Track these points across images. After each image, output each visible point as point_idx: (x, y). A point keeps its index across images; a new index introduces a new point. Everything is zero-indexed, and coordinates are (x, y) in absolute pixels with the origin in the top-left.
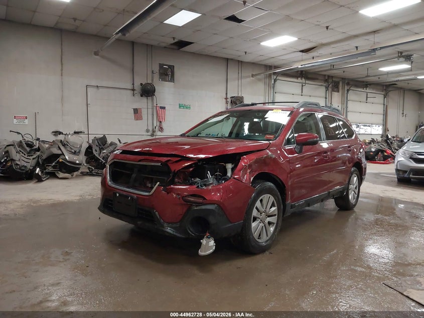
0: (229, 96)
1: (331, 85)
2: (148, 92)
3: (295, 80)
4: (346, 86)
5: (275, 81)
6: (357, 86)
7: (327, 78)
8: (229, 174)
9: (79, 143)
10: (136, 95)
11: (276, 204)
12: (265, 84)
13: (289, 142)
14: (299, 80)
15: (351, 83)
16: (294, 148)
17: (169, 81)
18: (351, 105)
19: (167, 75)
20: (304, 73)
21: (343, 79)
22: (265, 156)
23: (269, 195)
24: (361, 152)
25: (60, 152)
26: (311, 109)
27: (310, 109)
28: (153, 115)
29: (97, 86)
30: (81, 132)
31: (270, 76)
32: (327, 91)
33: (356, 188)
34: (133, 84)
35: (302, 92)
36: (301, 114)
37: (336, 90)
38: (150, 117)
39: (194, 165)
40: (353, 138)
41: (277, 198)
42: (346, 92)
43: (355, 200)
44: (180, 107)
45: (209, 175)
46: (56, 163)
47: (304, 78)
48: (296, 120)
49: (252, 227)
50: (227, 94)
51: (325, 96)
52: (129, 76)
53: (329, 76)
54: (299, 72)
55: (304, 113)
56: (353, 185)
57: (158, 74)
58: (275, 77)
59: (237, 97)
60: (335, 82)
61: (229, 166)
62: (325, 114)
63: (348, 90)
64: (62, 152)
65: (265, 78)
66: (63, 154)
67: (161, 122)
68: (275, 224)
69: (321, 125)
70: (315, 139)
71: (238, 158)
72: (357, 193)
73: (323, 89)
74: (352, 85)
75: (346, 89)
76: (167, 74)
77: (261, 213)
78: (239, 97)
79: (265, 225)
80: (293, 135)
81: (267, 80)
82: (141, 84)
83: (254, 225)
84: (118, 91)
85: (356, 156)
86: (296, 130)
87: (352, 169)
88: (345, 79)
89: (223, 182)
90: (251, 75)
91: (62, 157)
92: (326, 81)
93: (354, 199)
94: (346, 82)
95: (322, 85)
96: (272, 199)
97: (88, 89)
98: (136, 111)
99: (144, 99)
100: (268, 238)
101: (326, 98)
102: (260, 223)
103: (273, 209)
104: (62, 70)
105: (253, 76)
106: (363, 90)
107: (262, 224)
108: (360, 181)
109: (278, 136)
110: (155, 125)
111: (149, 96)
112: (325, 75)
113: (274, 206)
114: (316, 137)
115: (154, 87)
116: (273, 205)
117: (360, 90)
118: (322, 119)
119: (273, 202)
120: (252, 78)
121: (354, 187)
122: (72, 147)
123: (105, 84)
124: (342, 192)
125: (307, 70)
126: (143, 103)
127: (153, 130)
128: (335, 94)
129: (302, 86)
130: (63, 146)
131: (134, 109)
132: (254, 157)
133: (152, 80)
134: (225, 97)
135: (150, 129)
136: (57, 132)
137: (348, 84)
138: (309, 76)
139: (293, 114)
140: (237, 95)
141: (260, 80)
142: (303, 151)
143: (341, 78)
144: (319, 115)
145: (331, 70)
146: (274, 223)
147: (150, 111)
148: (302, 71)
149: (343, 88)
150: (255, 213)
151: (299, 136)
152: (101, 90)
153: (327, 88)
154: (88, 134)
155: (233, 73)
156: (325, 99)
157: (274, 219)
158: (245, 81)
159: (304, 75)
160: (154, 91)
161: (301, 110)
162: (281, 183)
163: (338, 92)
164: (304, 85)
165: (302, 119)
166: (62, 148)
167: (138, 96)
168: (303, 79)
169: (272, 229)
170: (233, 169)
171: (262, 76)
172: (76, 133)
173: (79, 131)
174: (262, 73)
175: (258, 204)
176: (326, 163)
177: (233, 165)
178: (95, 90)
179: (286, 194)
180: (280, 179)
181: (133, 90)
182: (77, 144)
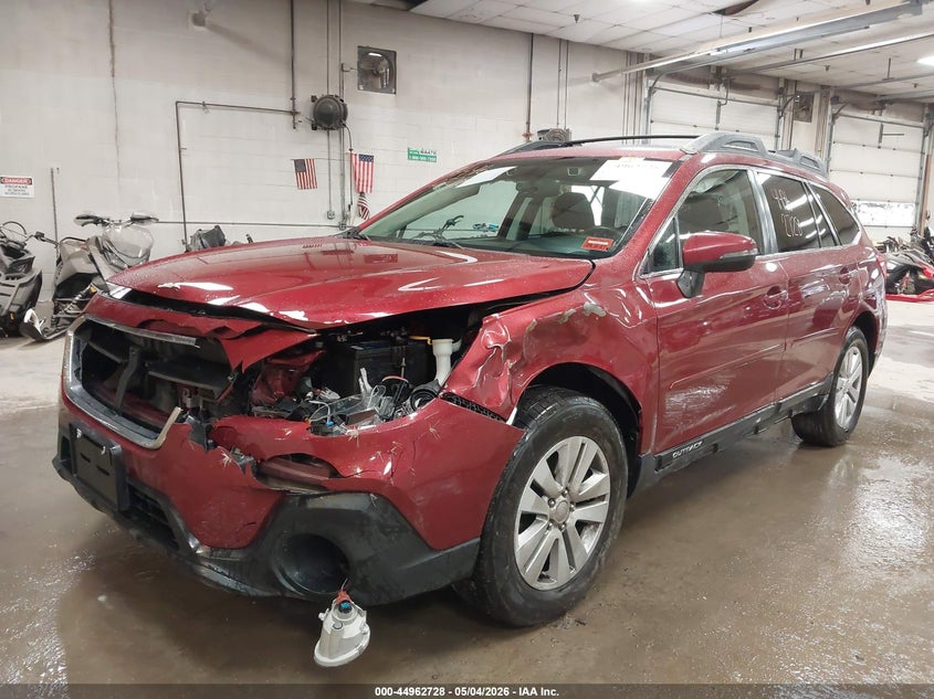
0: (534, 129)
1: (791, 104)
2: (329, 117)
3: (702, 90)
4: (830, 107)
5: (652, 90)
6: (857, 106)
7: (781, 85)
8: (442, 375)
9: (143, 246)
10: (299, 127)
11: (605, 465)
12: (626, 98)
13: (659, 259)
14: (712, 90)
15: (843, 97)
16: (677, 281)
17: (383, 90)
18: (839, 155)
19: (377, 75)
20: (724, 71)
21: (824, 88)
22: (572, 311)
23: (581, 439)
24: (873, 281)
25: (91, 269)
26: (739, 158)
27: (733, 156)
28: (343, 175)
29: (204, 104)
30: (149, 218)
31: (638, 78)
32: (780, 118)
33: (854, 385)
34: (293, 99)
35: (718, 121)
36: (705, 172)
37: (803, 114)
38: (336, 181)
39: (320, 344)
40: (856, 242)
41: (608, 446)
42: (829, 121)
43: (850, 417)
44: (411, 154)
45: (364, 383)
46: (83, 297)
47: (725, 85)
48: (689, 189)
49: (517, 550)
50: (528, 123)
51: (774, 131)
52: (282, 77)
53: (787, 81)
54: (713, 71)
55: (714, 168)
56: (848, 377)
57: (355, 72)
58: (651, 82)
59: (554, 131)
60: (803, 95)
61: (444, 348)
62: (776, 171)
63: (834, 117)
64: (98, 269)
65: (627, 84)
66: (99, 274)
67: (362, 194)
68: (601, 527)
69: (764, 205)
70: (745, 253)
71: (471, 320)
72: (857, 399)
73: (772, 113)
74: (845, 104)
75: (829, 113)
76: (378, 72)
77: (552, 499)
78: (559, 131)
79: (565, 535)
80: (675, 239)
81: (632, 89)
82: (314, 99)
83: (523, 540)
84: (255, 114)
85: (861, 294)
86: (688, 221)
87: (850, 333)
88: (829, 87)
89: (417, 403)
90: (591, 76)
91: (97, 281)
92: (780, 92)
93: (848, 414)
94: (832, 94)
95: (768, 104)
96: (592, 449)
97: (180, 110)
98: (300, 166)
99: (321, 136)
100: (573, 573)
101: (777, 136)
102: (548, 528)
103: (597, 478)
104: (113, 62)
105: (595, 78)
106: (871, 117)
107: (555, 533)
108: (868, 363)
109: (625, 242)
110: (348, 202)
111: (332, 129)
112: (777, 79)
113: (600, 470)
114: (749, 246)
115: (345, 106)
116: (595, 466)
117: (864, 115)
118: (768, 188)
119: (596, 460)
120: (593, 84)
121: (851, 380)
122: (123, 258)
123: (224, 97)
124: (815, 401)
125: (733, 65)
126: (317, 147)
127: (343, 213)
128: (801, 126)
129: (719, 105)
130: (102, 252)
131: (296, 161)
132: (527, 316)
133: (341, 88)
134: (524, 131)
135: (337, 211)
136: (88, 217)
137: (835, 100)
138: (738, 80)
139: (680, 170)
140: (554, 127)
141: (613, 89)
142: (705, 287)
143: (817, 84)
144: (758, 177)
145: (794, 62)
146: (596, 524)
147: (336, 165)
148: (719, 68)
149: (823, 112)
150: (528, 501)
151: (696, 241)
152: (213, 112)
153: (781, 110)
154: (185, 223)
155: (546, 70)
156: (773, 139)
157: (597, 512)
158: (576, 91)
159: (724, 77)
160: (345, 115)
161: (708, 158)
162: (624, 395)
163: (809, 120)
164: (723, 102)
165: (709, 185)
166: (98, 258)
167: (305, 129)
168: (722, 89)
169: (588, 543)
170: (456, 358)
171: (618, 79)
172: (134, 220)
173: (143, 214)
174: (617, 72)
175: (541, 472)
176: (774, 316)
177: (458, 345)
178: (198, 112)
179: (640, 430)
180: (621, 384)
181: (294, 113)
182: (137, 249)
